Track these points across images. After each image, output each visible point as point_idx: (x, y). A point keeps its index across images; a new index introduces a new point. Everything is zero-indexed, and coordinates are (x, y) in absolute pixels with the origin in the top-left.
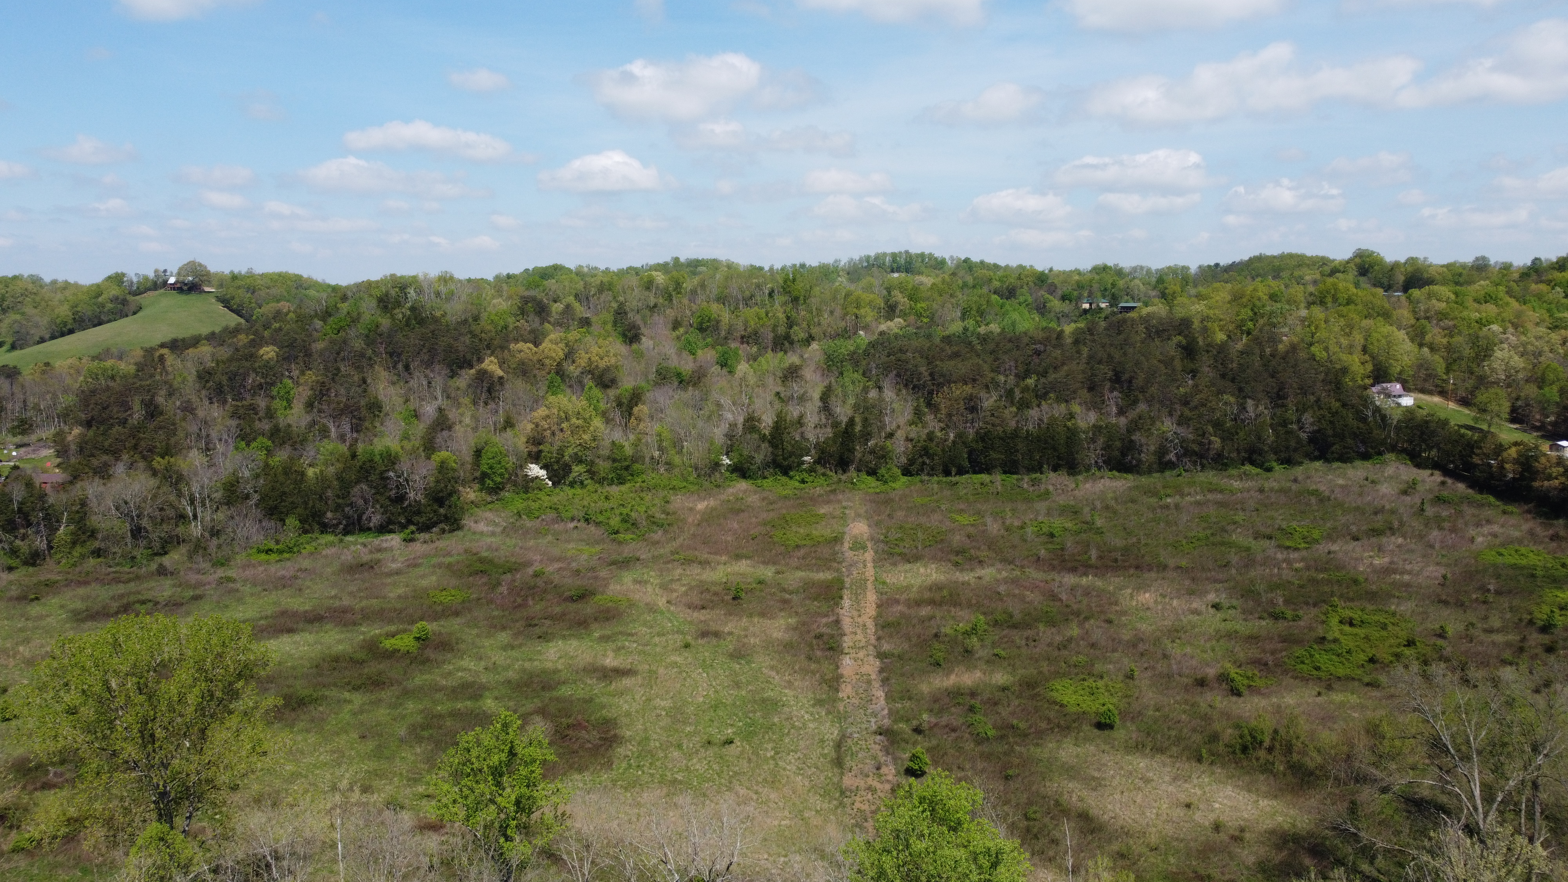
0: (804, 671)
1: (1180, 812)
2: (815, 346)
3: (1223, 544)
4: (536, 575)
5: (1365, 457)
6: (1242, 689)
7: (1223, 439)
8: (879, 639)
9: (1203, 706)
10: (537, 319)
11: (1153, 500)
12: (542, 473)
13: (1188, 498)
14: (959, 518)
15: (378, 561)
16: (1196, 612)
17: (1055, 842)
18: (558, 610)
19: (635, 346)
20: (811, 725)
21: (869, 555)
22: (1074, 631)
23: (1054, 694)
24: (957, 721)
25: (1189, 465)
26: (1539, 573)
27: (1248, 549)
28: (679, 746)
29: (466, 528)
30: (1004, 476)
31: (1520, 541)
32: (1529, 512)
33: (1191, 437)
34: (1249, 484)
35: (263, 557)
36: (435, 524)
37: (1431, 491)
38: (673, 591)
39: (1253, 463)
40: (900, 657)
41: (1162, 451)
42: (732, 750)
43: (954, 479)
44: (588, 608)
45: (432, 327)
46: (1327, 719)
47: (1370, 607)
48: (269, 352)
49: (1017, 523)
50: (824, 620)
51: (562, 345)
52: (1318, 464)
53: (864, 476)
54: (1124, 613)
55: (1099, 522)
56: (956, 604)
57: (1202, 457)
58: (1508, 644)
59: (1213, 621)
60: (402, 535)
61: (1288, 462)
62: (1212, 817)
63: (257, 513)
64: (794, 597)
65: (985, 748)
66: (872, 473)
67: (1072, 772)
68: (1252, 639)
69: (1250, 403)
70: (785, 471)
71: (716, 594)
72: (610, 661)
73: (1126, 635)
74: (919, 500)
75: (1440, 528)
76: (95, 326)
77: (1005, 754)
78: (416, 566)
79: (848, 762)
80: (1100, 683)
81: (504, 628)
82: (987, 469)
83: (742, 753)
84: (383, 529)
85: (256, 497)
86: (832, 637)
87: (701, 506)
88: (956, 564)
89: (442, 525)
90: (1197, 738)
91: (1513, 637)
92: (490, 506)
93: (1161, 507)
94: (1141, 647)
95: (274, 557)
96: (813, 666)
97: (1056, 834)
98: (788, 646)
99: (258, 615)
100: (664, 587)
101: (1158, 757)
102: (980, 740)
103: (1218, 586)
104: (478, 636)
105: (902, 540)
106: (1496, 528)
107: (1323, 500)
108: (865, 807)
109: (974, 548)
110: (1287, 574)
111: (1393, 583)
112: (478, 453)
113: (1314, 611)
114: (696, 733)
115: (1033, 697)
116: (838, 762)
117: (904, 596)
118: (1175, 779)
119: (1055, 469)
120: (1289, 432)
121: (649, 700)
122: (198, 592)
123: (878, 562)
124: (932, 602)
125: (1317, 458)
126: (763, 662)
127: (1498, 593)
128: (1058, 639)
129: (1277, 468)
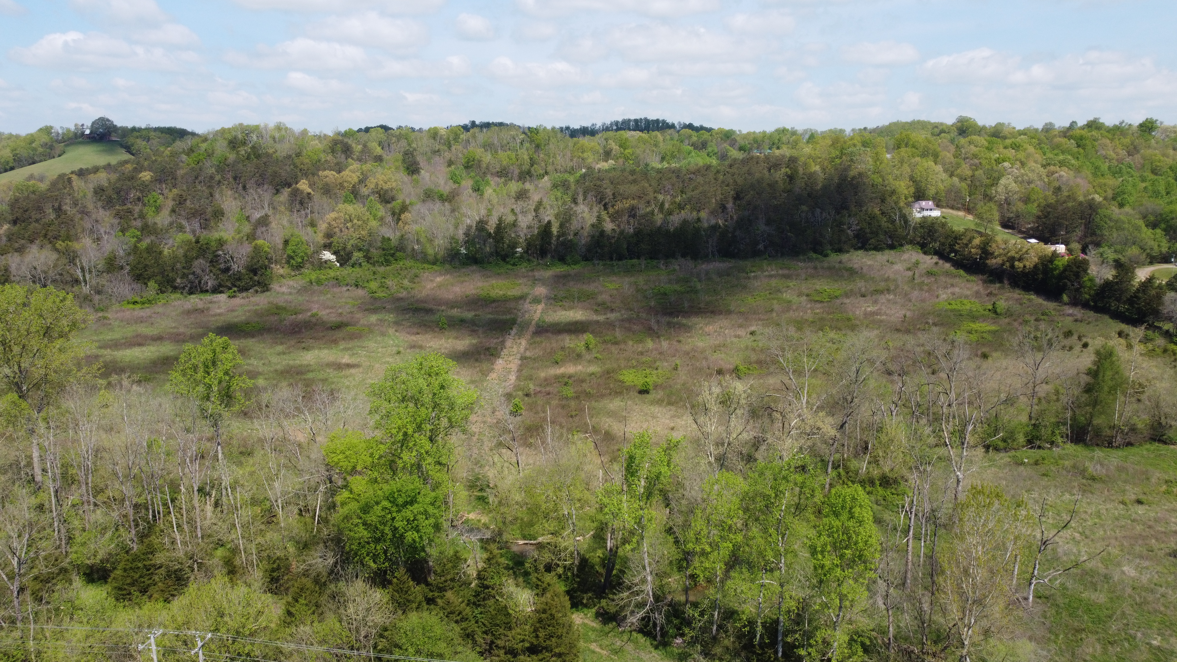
0: (471, 367)
1: (666, 432)
2: (547, 178)
3: (774, 299)
4: (313, 316)
5: (892, 247)
6: (743, 375)
7: (796, 235)
8: (525, 350)
10: (343, 156)
11: (743, 275)
12: (333, 257)
13: (766, 273)
15: (208, 308)
16: (738, 337)
18: (321, 334)
19: (415, 177)
21: (541, 306)
22: (653, 345)
23: (622, 377)
24: (553, 390)
25: (773, 253)
26: (966, 314)
27: (790, 302)
29: (273, 291)
30: (648, 261)
31: (966, 297)
32: (981, 279)
33: (775, 233)
34: (809, 264)
35: (131, 306)
36: (251, 287)
37: (926, 268)
38: (402, 325)
39: (815, 251)
40: (534, 359)
41: (754, 244)
43: (615, 263)
44: (342, 333)
45: (264, 160)
48: (146, 176)
49: (646, 288)
50: (494, 341)
51: (358, 174)
52: (860, 252)
53: (555, 261)
54: (691, 337)
55: (699, 287)
57: (782, 247)
58: (924, 352)
59: (747, 341)
60: (228, 294)
61: (839, 251)
63: (128, 278)
64: (481, 329)
65: (564, 402)
66: (561, 259)
69: (818, 211)
70: (503, 258)
72: (345, 360)
73: (686, 349)
74: (588, 275)
75: (921, 289)
76: (30, 164)
77: (575, 405)
78: (233, 310)
80: (654, 372)
81: (282, 344)
82: (638, 256)
84: (216, 290)
85: (128, 267)
86: (496, 349)
87: (439, 279)
88: (596, 311)
89: (256, 288)
92: (292, 277)
93: (745, 278)
94: (692, 354)
95: (138, 306)
96: (477, 364)
98: (465, 354)
99: (120, 337)
100: (397, 323)
101: (668, 407)
102: (563, 399)
103: (760, 322)
104: (264, 348)
105: (566, 298)
106: (957, 290)
107: (854, 273)
109: (612, 302)
110: (808, 316)
111: (872, 320)
112: (286, 242)
113: (813, 335)
115: (608, 378)
118: (672, 417)
119: (684, 256)
120: (842, 231)
121: (364, 380)
123: (545, 310)
125: (860, 248)
127: (935, 324)
128: (640, 349)
129: (831, 254)
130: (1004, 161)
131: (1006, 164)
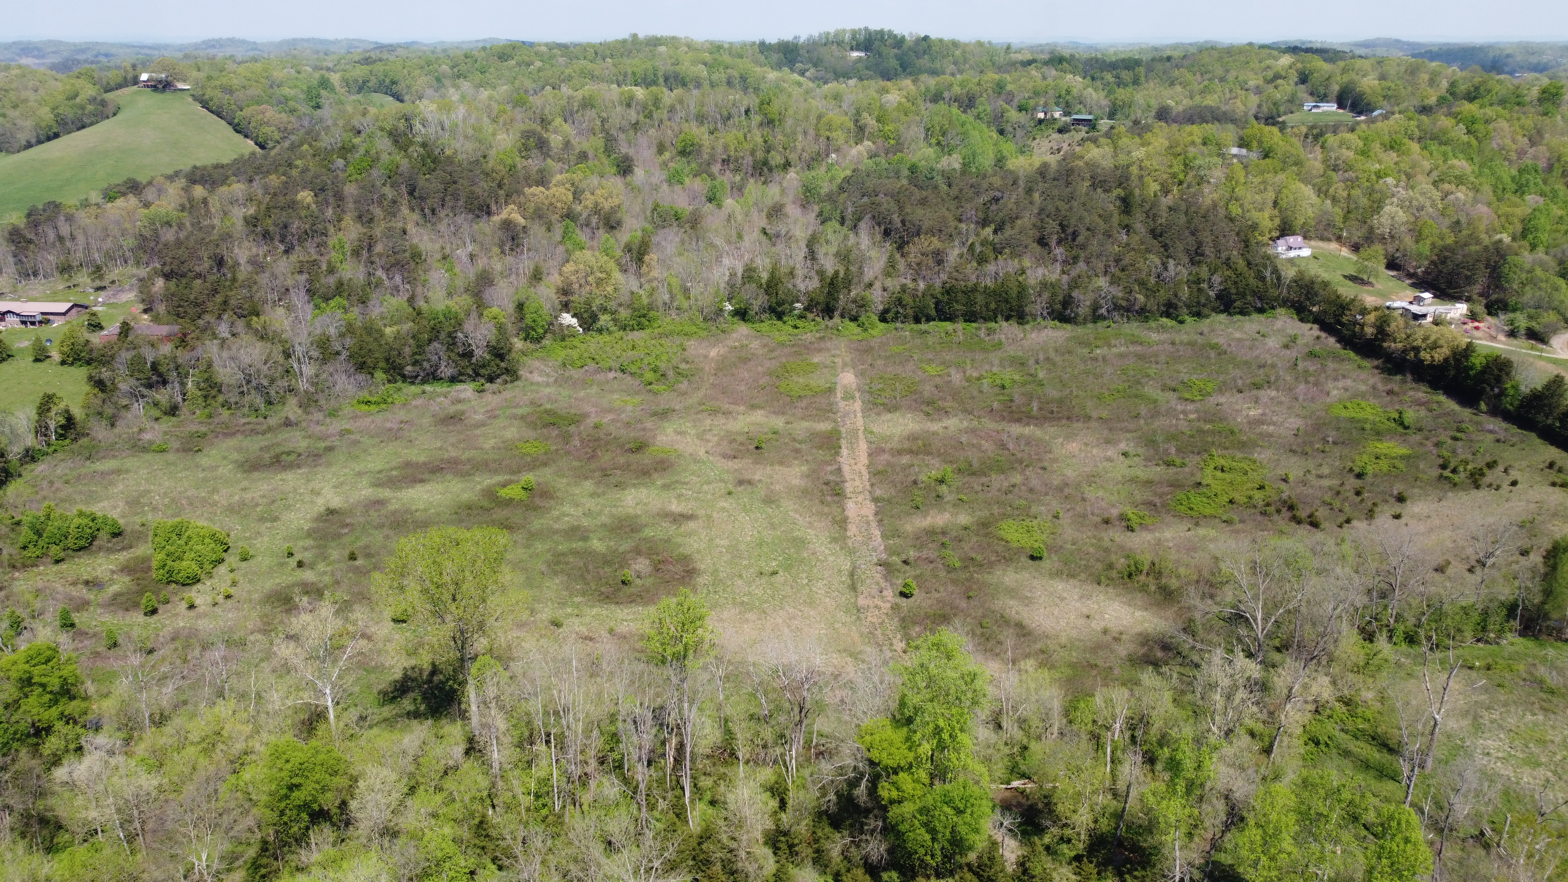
0: (821, 514)
1: (1082, 621)
2: (792, 174)
3: (1136, 396)
4: (596, 427)
5: (1261, 311)
6: (1135, 526)
7: (1147, 297)
8: (872, 485)
9: (1107, 543)
10: (541, 156)
11: (1086, 351)
12: (574, 321)
13: (1114, 350)
14: (928, 368)
15: (463, 413)
16: (1109, 460)
17: (1000, 643)
18: (622, 460)
19: (629, 178)
20: (831, 559)
21: (858, 405)
22: (1017, 478)
23: (1002, 533)
24: (933, 555)
25: (1117, 318)
26: (1368, 426)
27: (1156, 401)
28: (740, 576)
29: (524, 379)
30: (964, 325)
31: (1363, 396)
32: (1377, 367)
33: (1120, 295)
34: (1164, 336)
35: (365, 408)
36: (498, 376)
37: (1307, 345)
38: (708, 441)
39: (1168, 315)
40: (889, 501)
41: (1095, 307)
42: (779, 579)
43: (923, 326)
44: (645, 459)
45: (447, 168)
46: (1192, 549)
47: (1239, 455)
48: (306, 197)
49: (975, 374)
50: (829, 468)
51: (568, 186)
52: (1222, 317)
53: (847, 322)
54: (1055, 460)
55: (1041, 375)
56: (929, 454)
57: (1128, 310)
58: (1330, 488)
59: (1121, 469)
60: (474, 386)
61: (1198, 315)
62: (1103, 624)
63: (348, 367)
64: (803, 446)
65: (953, 575)
66: (854, 319)
67: (1012, 592)
68: (1149, 483)
69: (1171, 262)
70: (780, 316)
71: (741, 444)
72: (675, 507)
73: (1056, 481)
74: (895, 349)
75: (1307, 382)
76: (79, 129)
77: (967, 580)
78: (495, 417)
79: (860, 588)
80: (1035, 522)
81: (586, 478)
82: (950, 318)
83: (786, 581)
84: (453, 380)
85: (345, 354)
86: (837, 484)
87: (713, 353)
88: (928, 414)
89: (504, 377)
90: (1099, 566)
91: (1335, 482)
92: (537, 354)
93: (1092, 359)
94: (1067, 491)
95: (373, 408)
96: (826, 510)
97: (1001, 637)
98: (805, 492)
99: (387, 466)
100: (700, 437)
101: (1072, 581)
102: (950, 569)
103: (1128, 435)
104: (568, 484)
105: (883, 390)
106: (1349, 382)
107: (1221, 353)
108: (875, 620)
109: (941, 399)
110: (1183, 425)
111: (1261, 434)
112: (520, 306)
113: (1197, 459)
114: (750, 566)
115: (986, 535)
116: (853, 588)
117: (889, 446)
118: (1081, 597)
119: (1007, 319)
120: (1200, 290)
121: (711, 540)
122: (327, 443)
123: (866, 411)
124: (911, 452)
125: (1222, 312)
126: (789, 505)
127: (1334, 443)
128: (1006, 484)
129: (1189, 319)
130: (1386, 175)
131: (1390, 180)
